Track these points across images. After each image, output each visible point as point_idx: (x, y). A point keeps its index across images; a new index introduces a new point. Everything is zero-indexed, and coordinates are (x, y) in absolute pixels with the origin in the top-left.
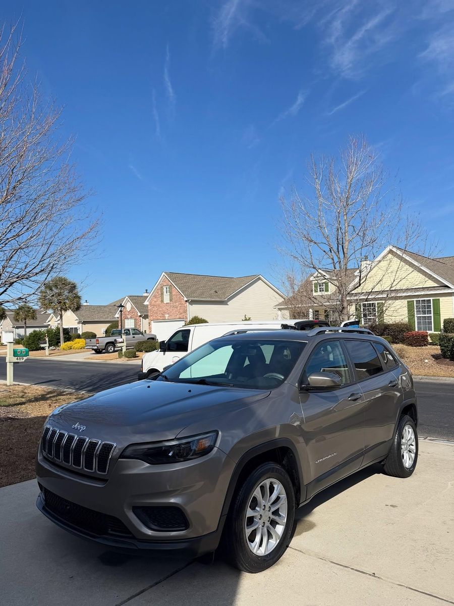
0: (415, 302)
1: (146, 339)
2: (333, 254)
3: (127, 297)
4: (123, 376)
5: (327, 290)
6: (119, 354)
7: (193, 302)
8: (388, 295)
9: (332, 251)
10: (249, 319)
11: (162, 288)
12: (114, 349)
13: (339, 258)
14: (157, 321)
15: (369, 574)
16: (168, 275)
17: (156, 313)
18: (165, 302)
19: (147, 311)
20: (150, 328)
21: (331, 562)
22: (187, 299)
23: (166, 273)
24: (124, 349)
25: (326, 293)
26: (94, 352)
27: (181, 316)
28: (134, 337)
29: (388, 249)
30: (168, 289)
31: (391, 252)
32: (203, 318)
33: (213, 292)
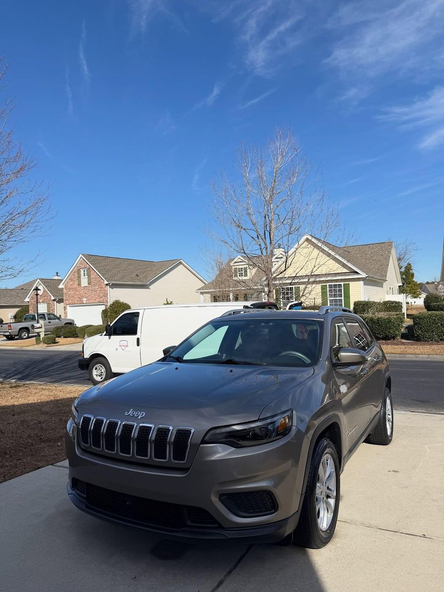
0: (328, 286)
1: (63, 325)
2: (261, 240)
3: (38, 280)
4: (50, 363)
5: (246, 275)
6: (36, 340)
7: (114, 286)
8: (309, 279)
9: (260, 238)
10: (171, 303)
11: (79, 271)
12: (28, 335)
13: (266, 244)
14: (73, 305)
15: (420, 536)
16: (86, 257)
17: (73, 297)
18: (83, 286)
19: (62, 295)
20: (66, 313)
21: (379, 529)
22: (107, 283)
23: (83, 255)
24: (42, 335)
25: (246, 278)
26: (5, 338)
27: (101, 300)
28: (50, 322)
29: (305, 238)
30: (86, 273)
31: (307, 240)
32: (125, 302)
33: (134, 275)
